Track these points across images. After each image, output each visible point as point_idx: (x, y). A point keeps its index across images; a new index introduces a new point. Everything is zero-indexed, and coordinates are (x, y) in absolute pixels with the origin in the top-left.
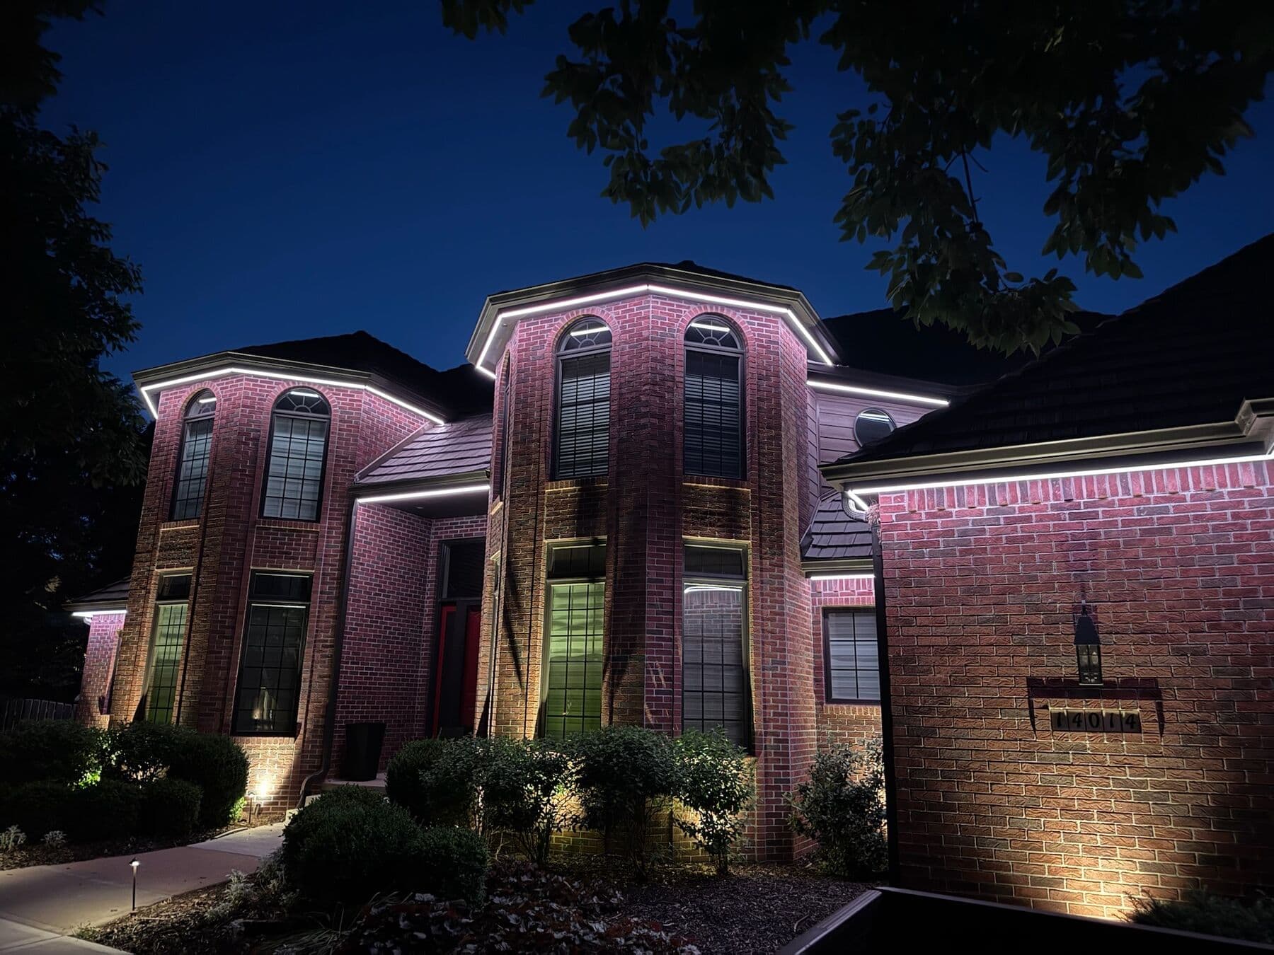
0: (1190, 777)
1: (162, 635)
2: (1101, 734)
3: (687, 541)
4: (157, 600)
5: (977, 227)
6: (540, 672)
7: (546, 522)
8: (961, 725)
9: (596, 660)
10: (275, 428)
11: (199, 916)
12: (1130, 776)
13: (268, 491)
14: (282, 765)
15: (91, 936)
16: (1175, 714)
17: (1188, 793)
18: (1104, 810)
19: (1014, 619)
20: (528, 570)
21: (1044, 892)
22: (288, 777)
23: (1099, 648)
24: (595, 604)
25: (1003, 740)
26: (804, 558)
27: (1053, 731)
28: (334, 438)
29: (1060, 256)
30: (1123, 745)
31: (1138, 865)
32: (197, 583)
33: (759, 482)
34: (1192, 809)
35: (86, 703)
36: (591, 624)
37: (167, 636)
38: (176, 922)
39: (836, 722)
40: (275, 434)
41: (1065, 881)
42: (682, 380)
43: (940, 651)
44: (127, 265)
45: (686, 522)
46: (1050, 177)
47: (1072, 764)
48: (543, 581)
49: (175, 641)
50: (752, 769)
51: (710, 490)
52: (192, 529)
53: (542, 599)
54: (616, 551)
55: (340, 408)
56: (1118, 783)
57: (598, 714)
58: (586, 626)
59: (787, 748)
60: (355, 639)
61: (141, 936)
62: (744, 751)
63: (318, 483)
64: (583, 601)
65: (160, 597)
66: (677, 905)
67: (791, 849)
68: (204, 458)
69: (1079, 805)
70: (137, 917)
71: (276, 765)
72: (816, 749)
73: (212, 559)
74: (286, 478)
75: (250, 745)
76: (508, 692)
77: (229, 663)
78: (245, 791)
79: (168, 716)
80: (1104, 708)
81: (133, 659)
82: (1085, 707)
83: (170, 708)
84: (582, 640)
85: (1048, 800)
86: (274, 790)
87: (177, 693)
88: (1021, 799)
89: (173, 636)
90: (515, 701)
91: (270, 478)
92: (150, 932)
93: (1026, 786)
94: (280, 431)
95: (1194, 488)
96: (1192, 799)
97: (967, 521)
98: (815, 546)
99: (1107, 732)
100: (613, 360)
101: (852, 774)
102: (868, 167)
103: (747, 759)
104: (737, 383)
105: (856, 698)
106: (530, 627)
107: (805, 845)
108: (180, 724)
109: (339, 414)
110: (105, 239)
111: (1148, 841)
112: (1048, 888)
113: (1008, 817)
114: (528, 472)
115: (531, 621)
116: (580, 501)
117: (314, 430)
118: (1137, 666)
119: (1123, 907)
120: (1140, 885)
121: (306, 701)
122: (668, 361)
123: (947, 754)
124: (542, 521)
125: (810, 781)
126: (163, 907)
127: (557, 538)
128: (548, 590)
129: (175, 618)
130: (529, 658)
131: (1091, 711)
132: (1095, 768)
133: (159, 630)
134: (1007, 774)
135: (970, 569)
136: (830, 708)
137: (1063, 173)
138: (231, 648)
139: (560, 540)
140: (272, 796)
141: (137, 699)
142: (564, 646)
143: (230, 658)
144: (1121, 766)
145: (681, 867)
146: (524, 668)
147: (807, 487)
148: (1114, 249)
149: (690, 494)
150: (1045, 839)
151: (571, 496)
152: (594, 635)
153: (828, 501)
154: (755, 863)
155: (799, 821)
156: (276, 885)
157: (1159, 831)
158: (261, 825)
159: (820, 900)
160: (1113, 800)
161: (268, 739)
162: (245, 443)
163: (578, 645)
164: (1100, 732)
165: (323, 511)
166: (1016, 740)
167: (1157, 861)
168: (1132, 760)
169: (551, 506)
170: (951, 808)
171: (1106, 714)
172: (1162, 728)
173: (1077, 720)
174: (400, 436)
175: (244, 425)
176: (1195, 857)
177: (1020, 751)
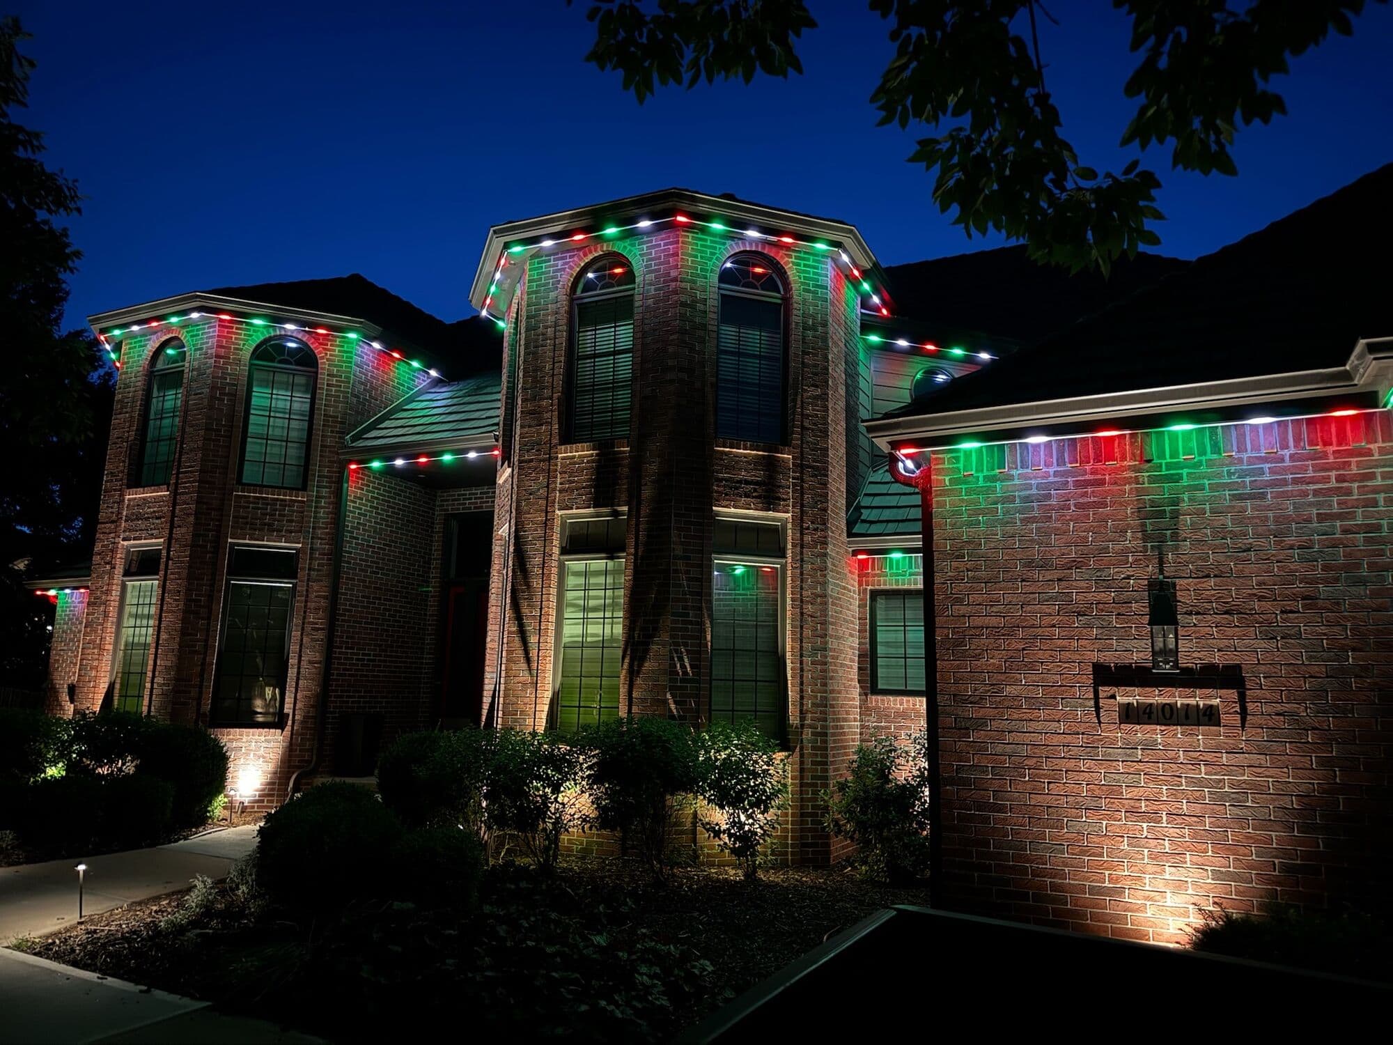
0: (1271, 777)
1: (130, 615)
2: (1175, 727)
3: (718, 514)
4: (123, 576)
5: (1042, 99)
6: (552, 658)
7: (560, 491)
8: (1016, 716)
9: (615, 645)
10: (254, 383)
11: (153, 926)
12: (1206, 774)
13: (247, 454)
14: (268, 759)
15: (29, 948)
16: (1259, 704)
17: (1270, 794)
18: (1174, 812)
19: (1080, 597)
20: (539, 544)
21: (1102, 903)
22: (275, 773)
23: (1176, 630)
24: (614, 583)
25: (1063, 733)
26: (850, 535)
27: (1120, 724)
28: (322, 394)
29: (1143, 146)
30: (1198, 740)
31: (1210, 873)
32: (168, 558)
33: (802, 448)
34: (1274, 812)
35: (54, 692)
36: (609, 605)
37: (136, 616)
38: (127, 932)
39: (882, 715)
40: (254, 389)
41: (1127, 890)
42: (715, 328)
43: (995, 632)
44: (61, 181)
45: (717, 492)
46: (1135, 46)
47: (1140, 761)
48: (555, 557)
49: (145, 622)
50: (784, 765)
51: (745, 456)
52: (161, 496)
53: (554, 579)
54: (637, 525)
55: (328, 360)
56: (1191, 781)
57: (614, 705)
58: (604, 608)
59: (826, 742)
60: (349, 621)
61: (85, 947)
62: (777, 745)
63: (304, 446)
64: (601, 580)
65: (127, 573)
66: (696, 914)
67: (828, 853)
68: (174, 416)
69: (1146, 806)
70: (83, 927)
71: (261, 759)
72: (858, 743)
73: (183, 530)
74: (267, 439)
75: (231, 737)
76: (517, 680)
77: (206, 646)
78: (224, 787)
79: (139, 705)
80: (1179, 698)
81: (98, 642)
82: (1157, 697)
83: (140, 696)
84: (598, 623)
85: (1112, 800)
86: (259, 786)
87: (148, 679)
88: (1081, 799)
89: (142, 616)
90: (524, 690)
91: (249, 440)
92: (96, 943)
93: (1087, 785)
94: (260, 386)
95: (1295, 447)
96: (1275, 800)
97: (1031, 484)
98: (864, 521)
99: (1181, 725)
100: (637, 304)
101: (896, 771)
102: (914, 31)
103: (780, 754)
104: (779, 334)
105: (904, 688)
106: (541, 609)
107: (843, 848)
108: (152, 714)
109: (327, 366)
110: (36, 150)
111: (1221, 846)
112: (1108, 898)
113: (1066, 819)
114: (539, 434)
115: (542, 601)
116: (598, 468)
117: (299, 385)
118: (1219, 651)
119: (1191, 919)
120: (1211, 895)
121: (294, 690)
122: (700, 306)
123: (999, 749)
124: (554, 489)
125: (850, 778)
126: (117, 915)
127: (572, 508)
128: (562, 566)
129: (145, 597)
130: (539, 642)
131: (1164, 702)
132: (1166, 766)
133: (127, 609)
134: (1066, 772)
135: (1032, 541)
136: (874, 700)
137: (1152, 41)
138: (208, 630)
139: (574, 511)
140: (257, 793)
141: (103, 686)
142: (578, 630)
143: (206, 641)
144: (1196, 764)
145: (705, 871)
146: (533, 653)
147: (858, 455)
148: (1208, 135)
149: (722, 459)
150: (1107, 844)
151: (588, 462)
152: (612, 618)
153: (880, 472)
154: (788, 866)
155: (836, 822)
156: (246, 891)
157: (1236, 836)
158: (244, 824)
159: (856, 908)
160: (1184, 801)
161: (251, 730)
162: (219, 399)
163: (595, 629)
164: (1174, 725)
165: (310, 477)
166: (1079, 734)
167: (1231, 869)
168: (1209, 757)
169: (566, 473)
170: (1001, 809)
171: (1182, 704)
172: (1243, 721)
173: (1148, 711)
174: (397, 394)
175: (218, 377)
176: (1274, 864)
177: (1082, 746)
